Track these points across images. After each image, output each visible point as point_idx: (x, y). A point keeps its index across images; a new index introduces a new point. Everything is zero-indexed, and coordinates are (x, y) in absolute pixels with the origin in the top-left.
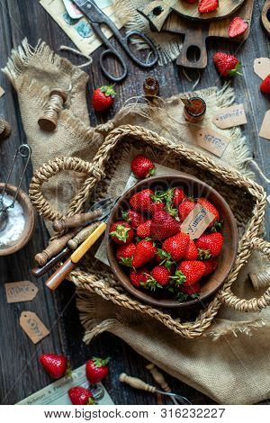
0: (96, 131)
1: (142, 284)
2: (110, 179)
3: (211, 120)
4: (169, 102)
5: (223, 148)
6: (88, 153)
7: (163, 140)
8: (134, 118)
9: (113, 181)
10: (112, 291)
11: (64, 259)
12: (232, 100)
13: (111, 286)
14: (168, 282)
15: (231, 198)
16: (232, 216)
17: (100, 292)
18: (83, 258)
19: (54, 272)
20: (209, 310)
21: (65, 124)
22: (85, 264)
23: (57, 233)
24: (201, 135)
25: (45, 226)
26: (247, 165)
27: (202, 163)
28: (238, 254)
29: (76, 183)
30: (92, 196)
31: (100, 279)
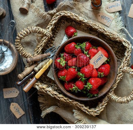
0: (48, 14)
1: (70, 89)
3: (104, 8)
5: (110, 22)
6: (44, 25)
7: (81, 18)
8: (66, 7)
9: (56, 39)
10: (55, 93)
11: (32, 77)
13: (56, 90)
14: (83, 89)
15: (114, 47)
16: (115, 56)
17: (49, 93)
18: (41, 76)
19: (27, 83)
20: (103, 102)
21: (33, 10)
22: (42, 79)
23: (28, 64)
24: (99, 16)
25: (22, 60)
26: (122, 31)
27: (100, 30)
28: (118, 75)
29: (38, 40)
30: (46, 46)
31: (49, 87)
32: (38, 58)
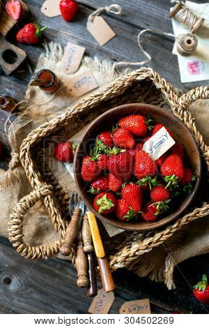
0: (12, 169)
1: (156, 214)
2: (58, 184)
3: (64, 75)
4: (28, 98)
5: (92, 79)
6: (25, 188)
7: (53, 121)
8: (22, 133)
9: (61, 183)
10: (146, 242)
11: (95, 262)
12: (60, 48)
13: (144, 238)
14: (170, 192)
15: (136, 99)
16: (150, 106)
17: (141, 252)
18: (105, 246)
22: (111, 248)
23: (71, 255)
24: (71, 90)
25: (61, 260)
26: (118, 70)
27: (92, 102)
28: (183, 121)
29: (43, 213)
30: (62, 207)
31: (131, 244)
32: (72, 233)
